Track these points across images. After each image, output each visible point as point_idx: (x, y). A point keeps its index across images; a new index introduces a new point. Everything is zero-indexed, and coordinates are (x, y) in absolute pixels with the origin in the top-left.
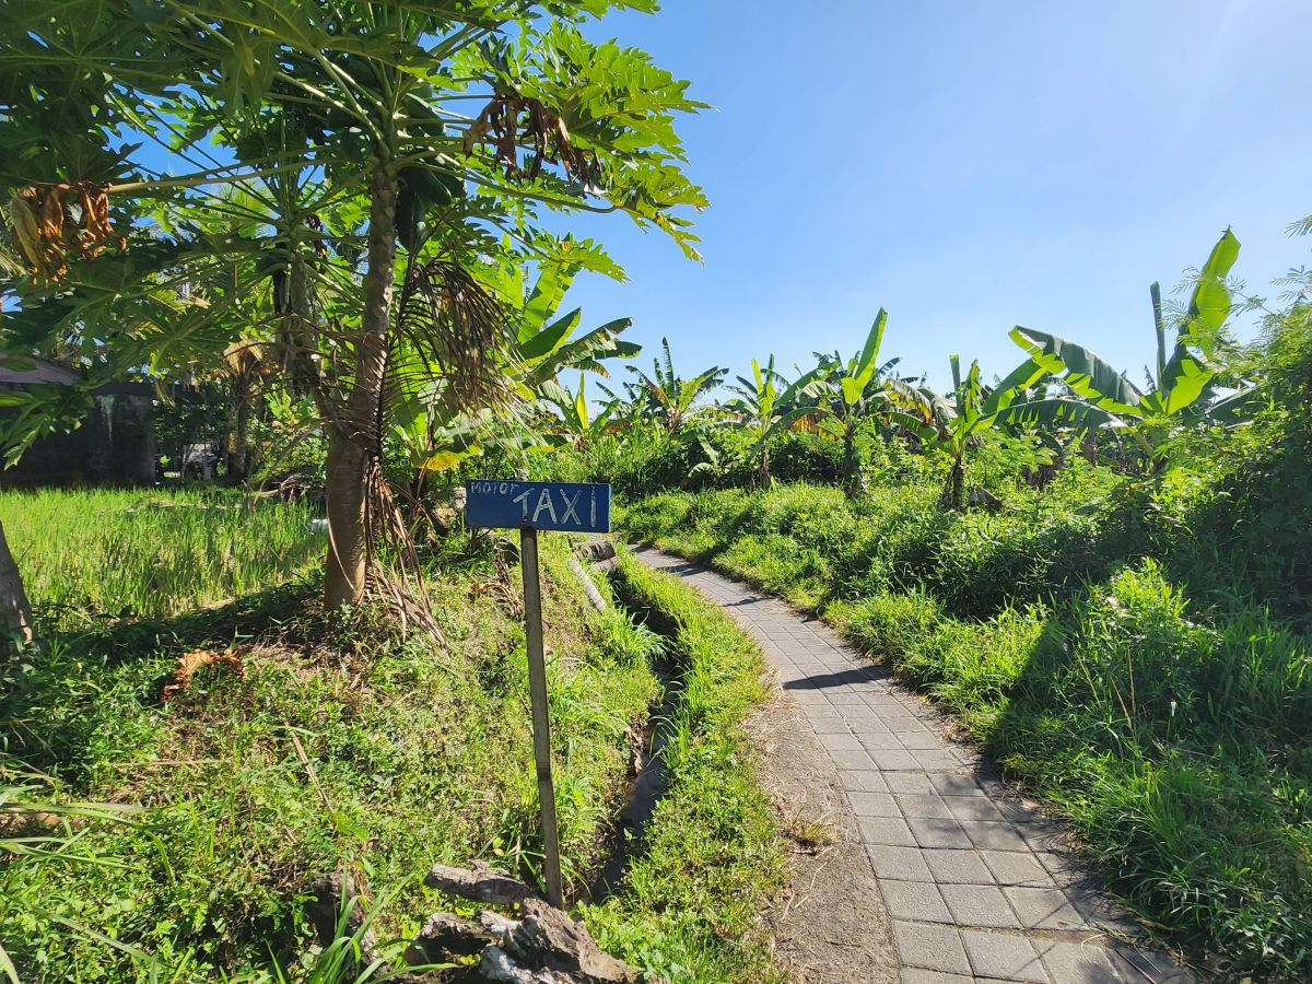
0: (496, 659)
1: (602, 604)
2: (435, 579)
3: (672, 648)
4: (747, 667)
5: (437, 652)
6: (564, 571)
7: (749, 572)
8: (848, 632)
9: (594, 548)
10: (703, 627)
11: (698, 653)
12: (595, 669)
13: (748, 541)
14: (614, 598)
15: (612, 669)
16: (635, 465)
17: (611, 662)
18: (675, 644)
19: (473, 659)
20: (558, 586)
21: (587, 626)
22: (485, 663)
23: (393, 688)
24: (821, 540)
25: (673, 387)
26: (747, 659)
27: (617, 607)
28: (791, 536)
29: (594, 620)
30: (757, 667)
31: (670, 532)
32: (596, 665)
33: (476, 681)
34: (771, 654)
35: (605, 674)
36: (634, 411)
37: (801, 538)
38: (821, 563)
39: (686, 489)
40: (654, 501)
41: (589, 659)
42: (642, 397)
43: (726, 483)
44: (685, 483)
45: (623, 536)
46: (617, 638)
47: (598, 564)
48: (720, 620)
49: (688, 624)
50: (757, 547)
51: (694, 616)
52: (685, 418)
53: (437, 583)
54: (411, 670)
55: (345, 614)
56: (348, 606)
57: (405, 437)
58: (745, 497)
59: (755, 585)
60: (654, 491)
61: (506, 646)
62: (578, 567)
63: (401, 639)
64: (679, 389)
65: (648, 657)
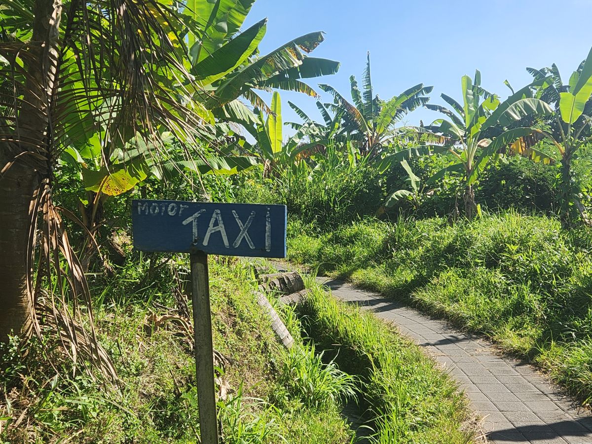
0: (172, 397)
1: (290, 341)
2: (108, 311)
3: (365, 389)
4: (446, 412)
5: (108, 387)
6: (249, 303)
7: (450, 308)
8: (562, 377)
9: (281, 280)
10: (398, 368)
11: (392, 395)
12: (280, 411)
13: (449, 275)
14: (303, 335)
15: (298, 411)
16: (327, 193)
17: (298, 403)
18: (367, 385)
19: (147, 396)
20: (242, 320)
21: (272, 363)
22: (160, 401)
23: (61, 426)
24: (533, 274)
25: (372, 107)
26: (447, 404)
27: (305, 344)
28: (498, 270)
29: (280, 357)
30: (458, 412)
31: (364, 264)
32: (281, 406)
33: (150, 421)
34: (473, 398)
35: (291, 416)
36: (328, 134)
37: (509, 272)
38: (533, 300)
39: (382, 218)
40: (348, 231)
41: (272, 399)
42: (336, 120)
43: (427, 210)
44: (381, 211)
45: (313, 268)
46: (304, 376)
47: (285, 297)
48: (418, 360)
49: (382, 364)
50: (460, 281)
51: (389, 355)
52: (384, 142)
53: (111, 315)
54: (80, 407)
55: (12, 346)
56: (16, 337)
57: (79, 159)
58: (448, 227)
59: (456, 322)
60: (348, 219)
61: (184, 382)
62: (264, 300)
63: (71, 374)
64: (378, 109)
65: (338, 399)
